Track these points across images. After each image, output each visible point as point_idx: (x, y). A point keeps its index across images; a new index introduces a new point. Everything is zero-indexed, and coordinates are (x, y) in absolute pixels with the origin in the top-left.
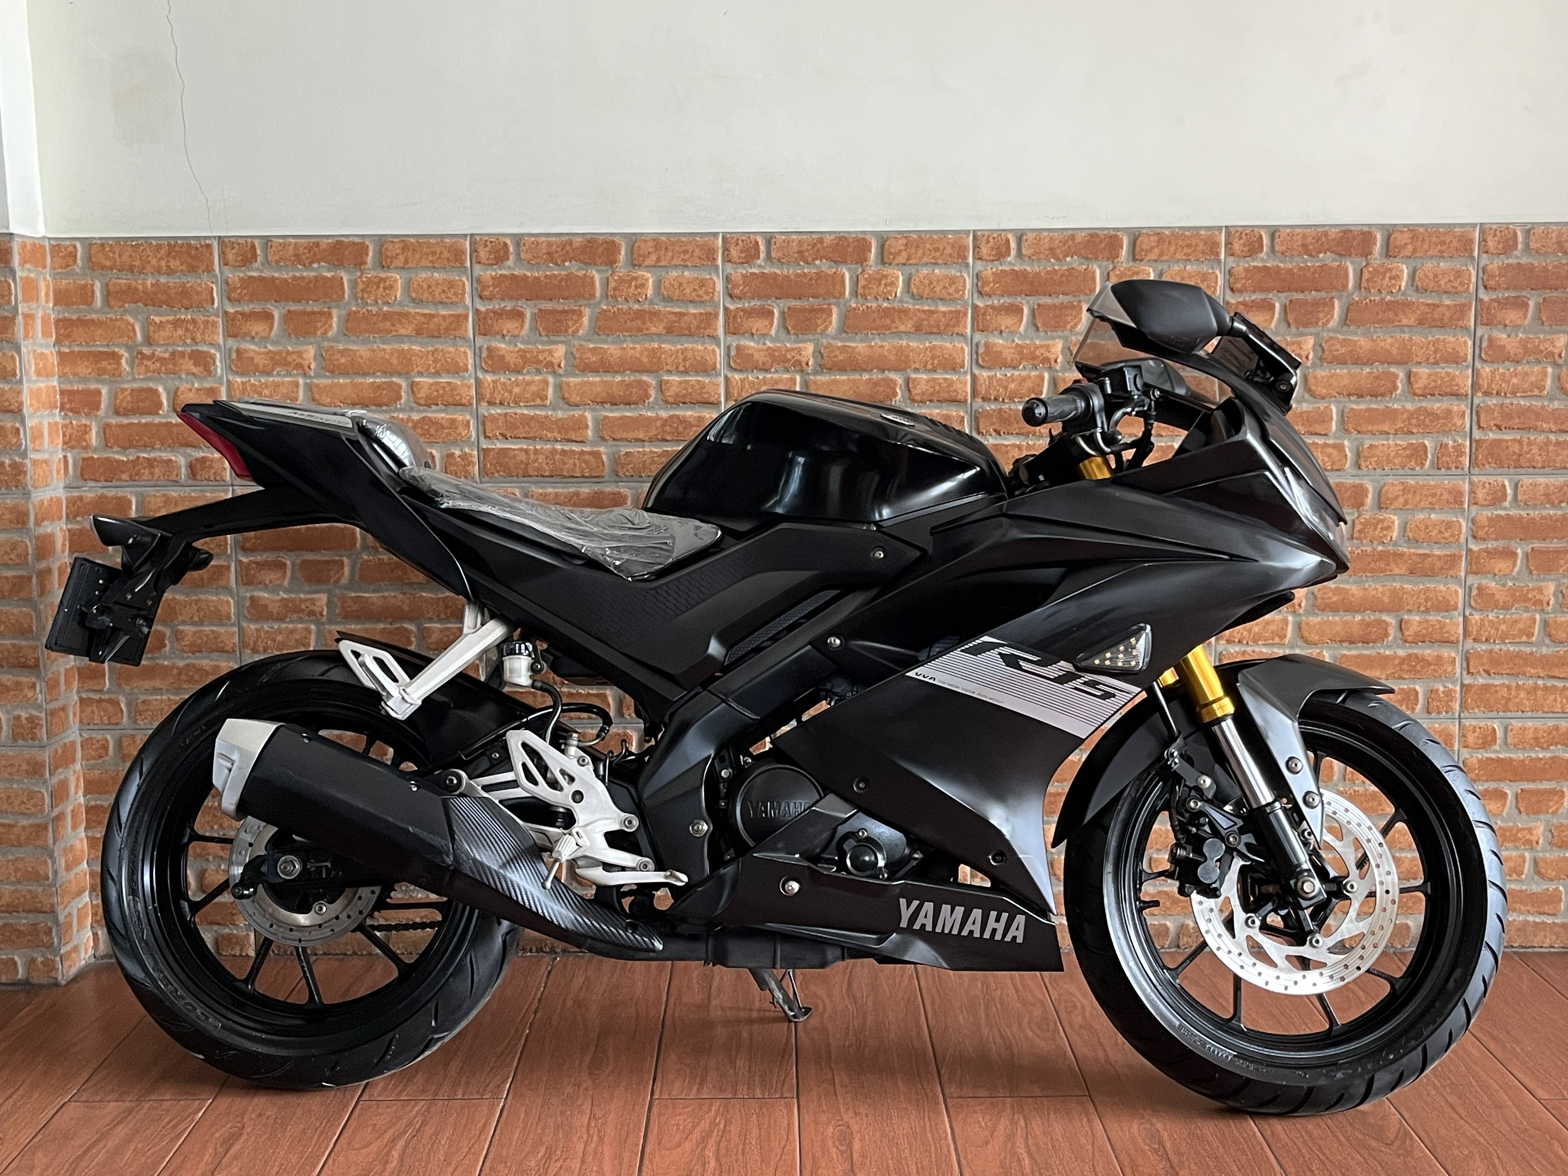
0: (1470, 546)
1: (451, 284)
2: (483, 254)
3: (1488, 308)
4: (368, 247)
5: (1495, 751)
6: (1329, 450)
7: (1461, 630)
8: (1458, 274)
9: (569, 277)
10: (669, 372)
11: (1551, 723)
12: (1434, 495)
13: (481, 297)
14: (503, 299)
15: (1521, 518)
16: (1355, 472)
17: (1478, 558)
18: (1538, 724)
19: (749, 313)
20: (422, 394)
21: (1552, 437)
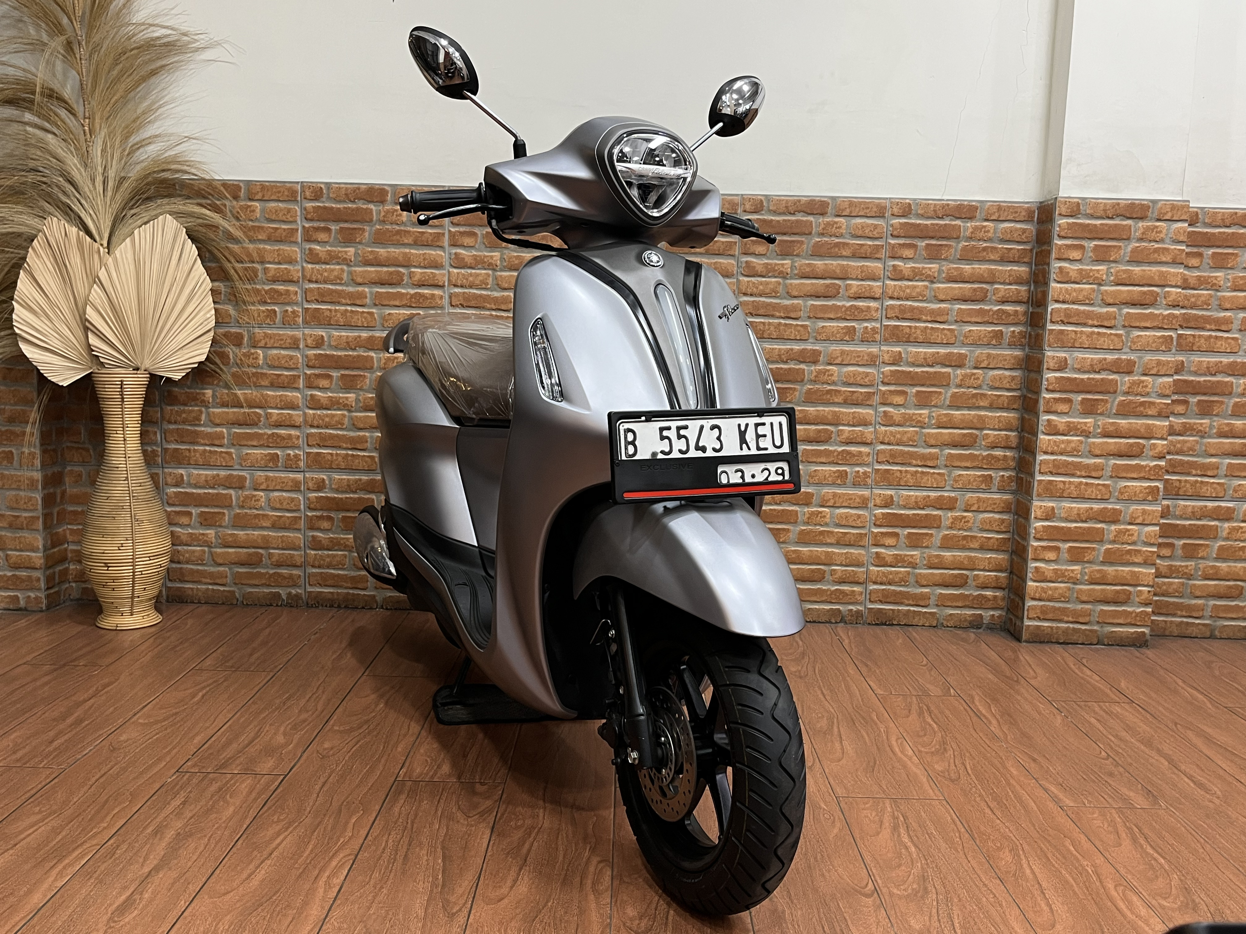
0: (880, 388)
1: (289, 211)
2: (308, 194)
3: (893, 247)
4: (241, 188)
5: (892, 509)
6: (799, 328)
7: (873, 437)
8: (876, 227)
9: (358, 209)
10: (415, 267)
11: (925, 493)
12: (859, 357)
13: (306, 219)
14: (318, 220)
15: (910, 372)
16: (814, 341)
17: (884, 394)
18: (918, 493)
19: (462, 234)
20: (271, 274)
21: (930, 325)
